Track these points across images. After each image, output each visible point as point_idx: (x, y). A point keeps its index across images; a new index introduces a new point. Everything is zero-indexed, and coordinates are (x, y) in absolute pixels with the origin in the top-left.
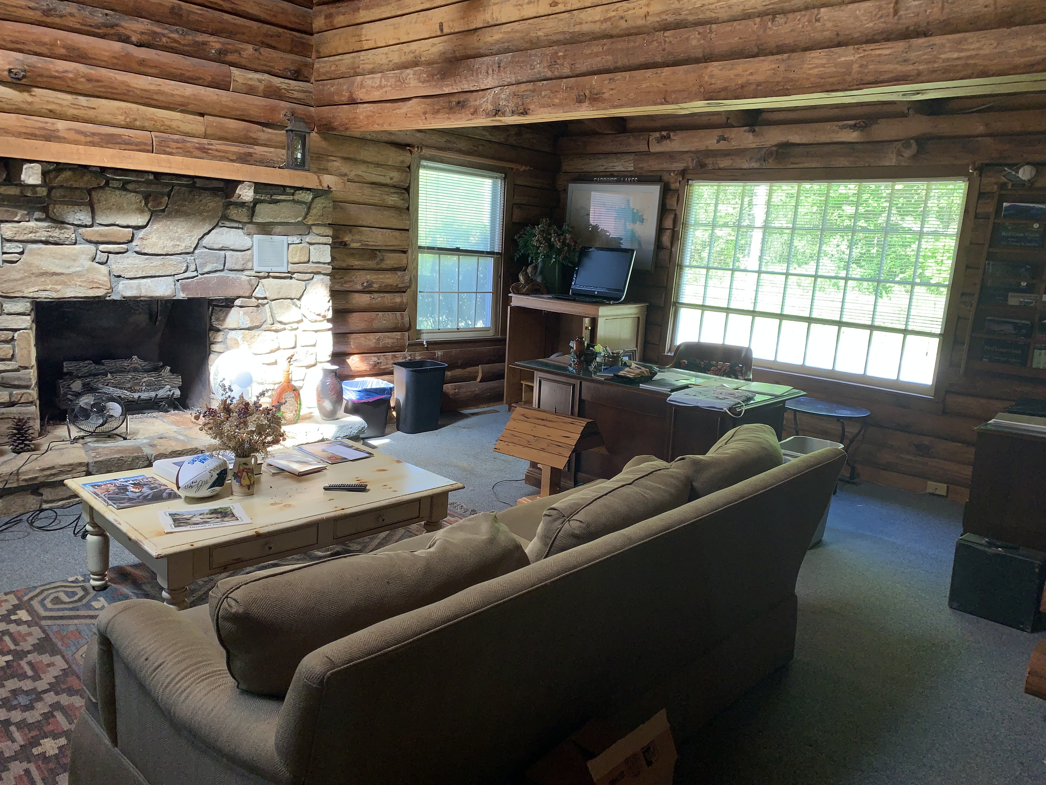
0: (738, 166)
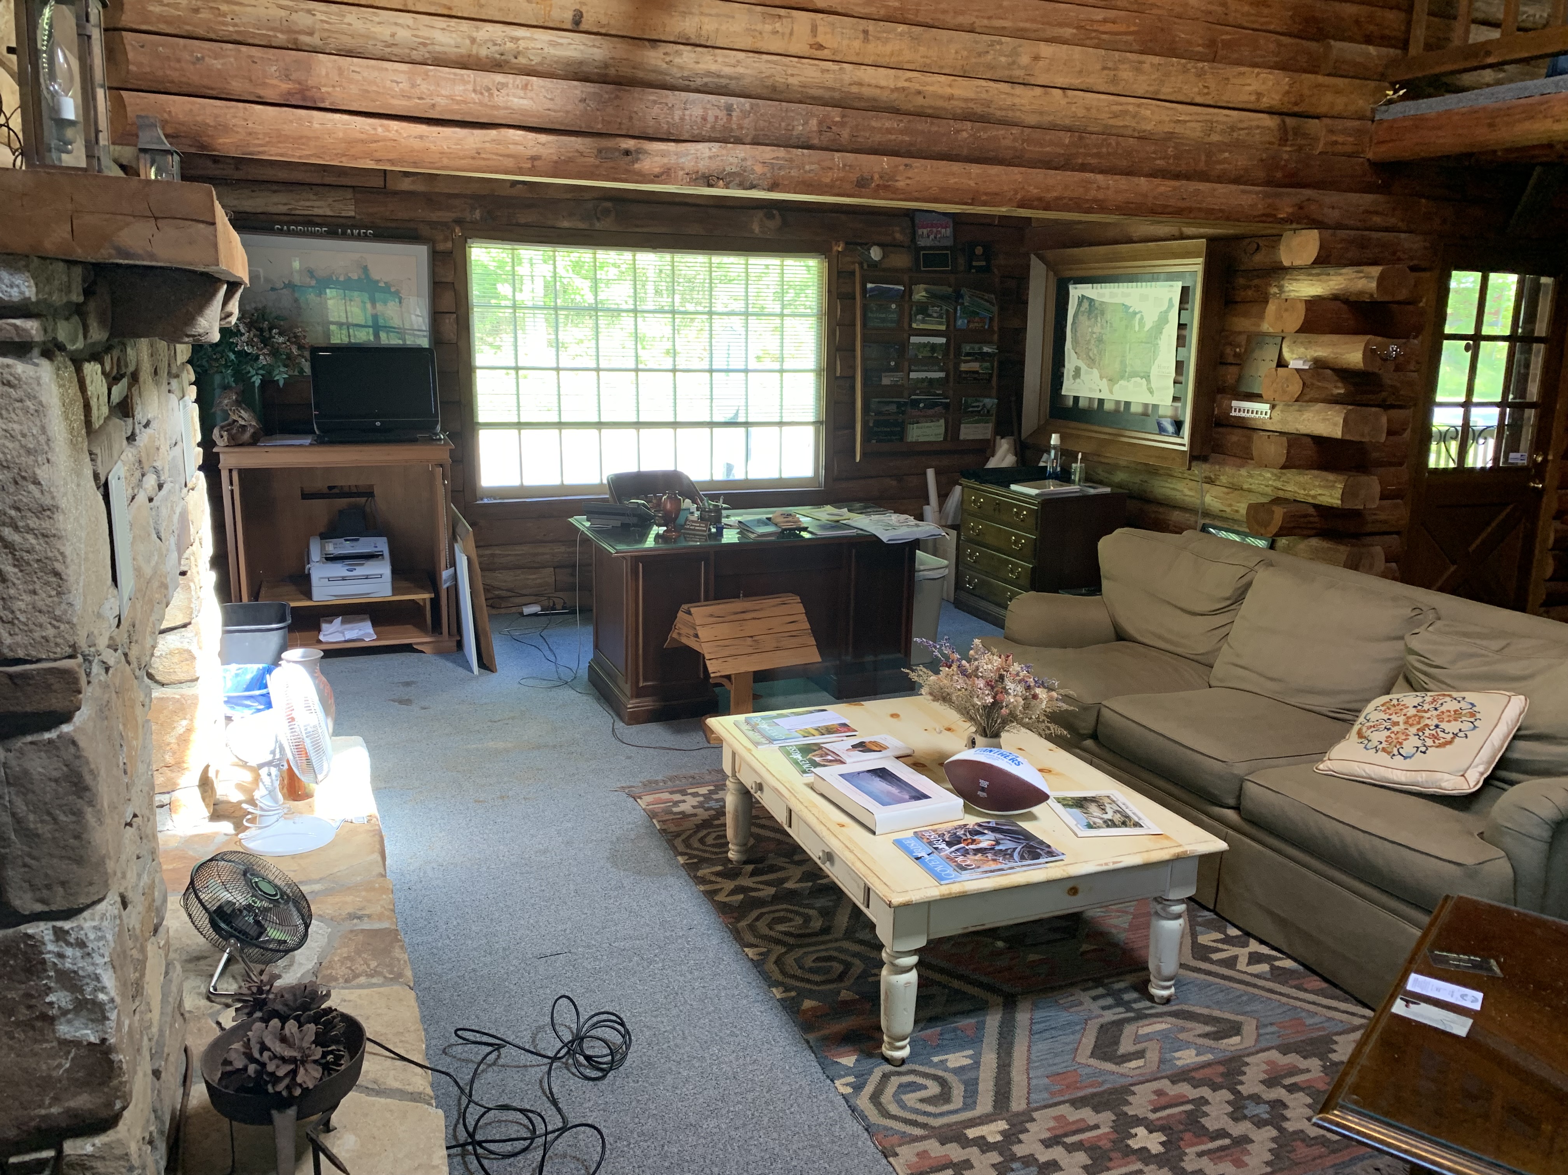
0: (550, 223)
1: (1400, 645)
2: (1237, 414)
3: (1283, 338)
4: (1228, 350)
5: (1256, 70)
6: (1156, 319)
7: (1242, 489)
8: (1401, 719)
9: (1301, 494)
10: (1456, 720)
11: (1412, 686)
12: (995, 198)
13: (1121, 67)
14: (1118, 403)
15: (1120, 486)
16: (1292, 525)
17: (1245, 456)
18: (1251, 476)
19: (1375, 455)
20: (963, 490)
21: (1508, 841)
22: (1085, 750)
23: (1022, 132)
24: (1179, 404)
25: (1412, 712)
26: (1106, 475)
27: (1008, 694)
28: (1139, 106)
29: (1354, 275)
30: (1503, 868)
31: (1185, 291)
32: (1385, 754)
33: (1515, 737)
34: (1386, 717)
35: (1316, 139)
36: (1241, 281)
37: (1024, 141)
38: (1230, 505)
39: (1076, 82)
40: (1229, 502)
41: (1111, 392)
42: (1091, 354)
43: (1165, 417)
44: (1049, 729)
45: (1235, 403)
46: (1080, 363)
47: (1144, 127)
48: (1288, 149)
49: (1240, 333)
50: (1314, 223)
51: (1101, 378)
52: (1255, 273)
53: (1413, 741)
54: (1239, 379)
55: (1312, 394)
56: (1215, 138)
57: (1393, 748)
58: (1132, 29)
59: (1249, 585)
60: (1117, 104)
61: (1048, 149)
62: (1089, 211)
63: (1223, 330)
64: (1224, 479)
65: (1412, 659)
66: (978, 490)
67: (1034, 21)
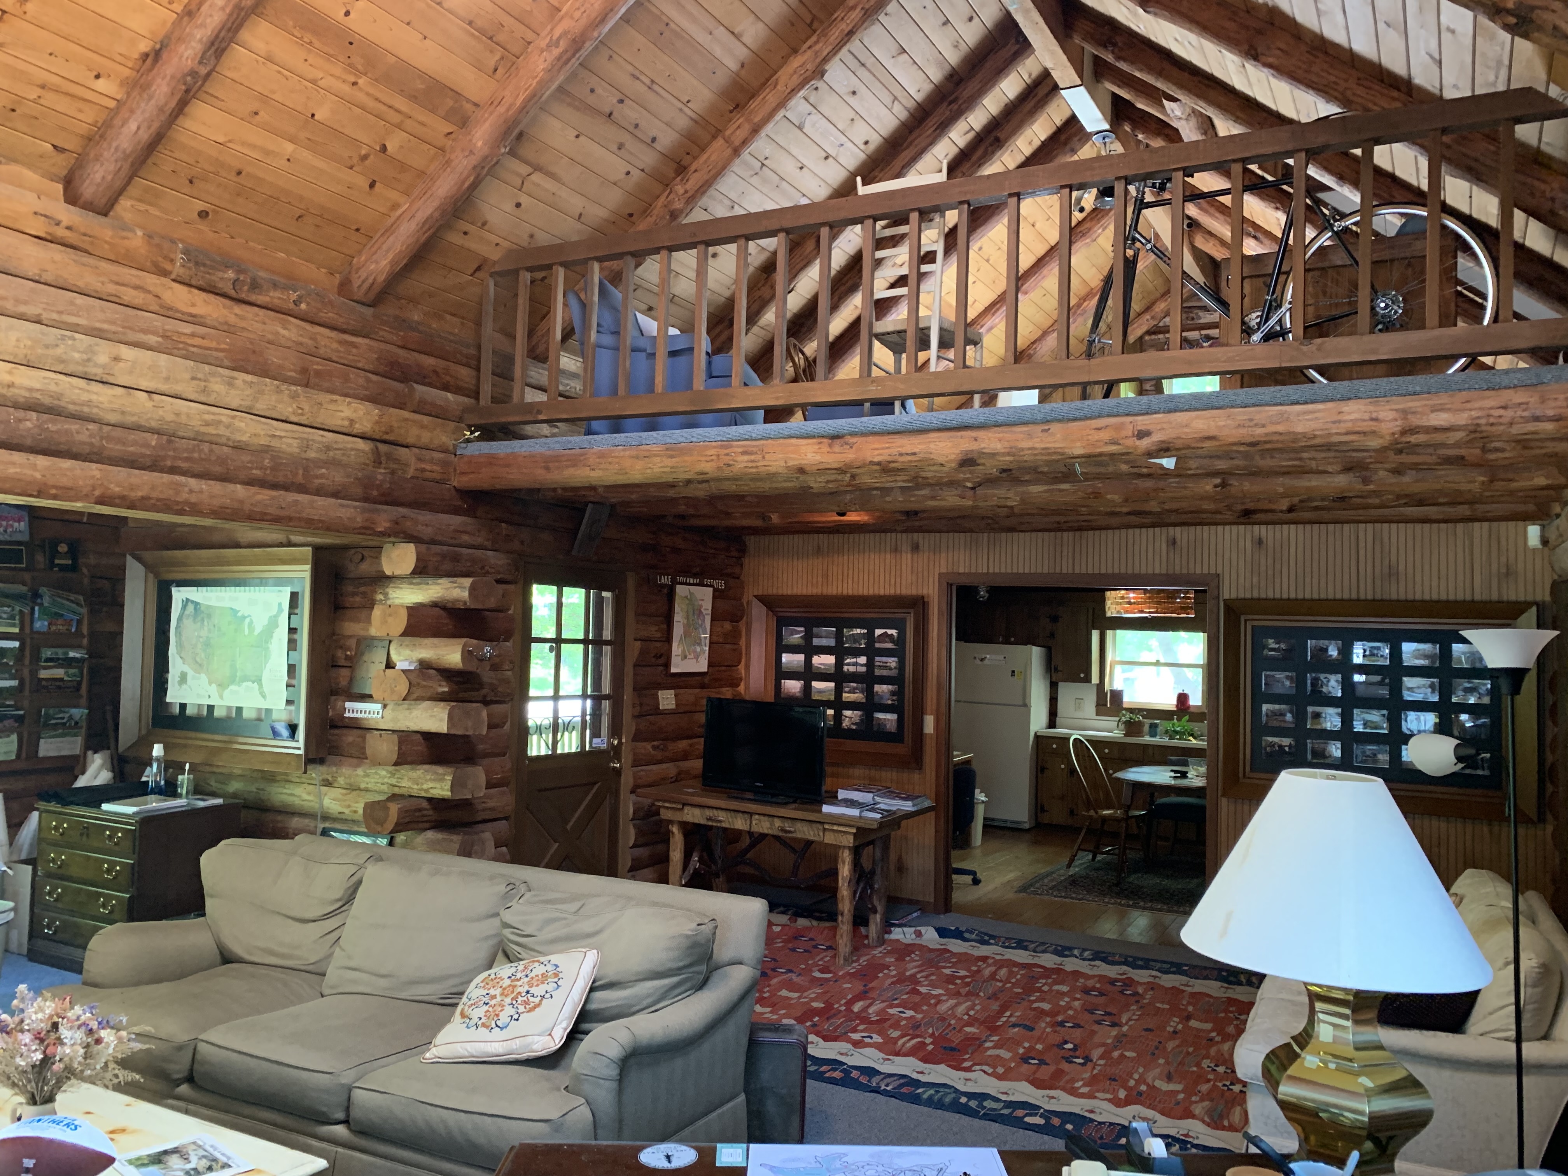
1: (496, 922)
2: (351, 715)
3: (390, 642)
4: (340, 653)
5: (348, 399)
6: (266, 623)
7: (360, 789)
8: (497, 992)
9: (415, 789)
10: (543, 983)
11: (509, 958)
12: (65, 493)
13: (212, 379)
14: (229, 708)
15: (235, 795)
16: (407, 820)
17: (360, 756)
18: (367, 775)
19: (481, 747)
20: (40, 816)
21: (587, 1088)
22: (178, 1098)
23: (101, 429)
24: (292, 708)
25: (507, 982)
26: (219, 786)
27: (62, 1044)
28: (234, 417)
29: (450, 585)
30: (585, 1112)
31: (294, 596)
32: (484, 1029)
33: (592, 990)
34: (485, 992)
35: (407, 465)
36: (350, 589)
37: (102, 438)
38: (349, 806)
39: (163, 387)
40: (347, 803)
41: (221, 697)
42: (198, 659)
43: (279, 721)
44: (117, 1076)
45: (348, 705)
46: (186, 668)
47: (238, 438)
48: (382, 471)
49: (350, 637)
50: (411, 538)
51: (210, 683)
52: (362, 581)
53: (509, 1010)
54: (351, 680)
55: (418, 692)
56: (312, 455)
57: (491, 1023)
58: (223, 346)
59: (360, 882)
60: (209, 413)
61: (131, 449)
62: (181, 512)
63: (334, 634)
64: (341, 781)
65: (507, 932)
66: (60, 813)
67: (113, 323)
